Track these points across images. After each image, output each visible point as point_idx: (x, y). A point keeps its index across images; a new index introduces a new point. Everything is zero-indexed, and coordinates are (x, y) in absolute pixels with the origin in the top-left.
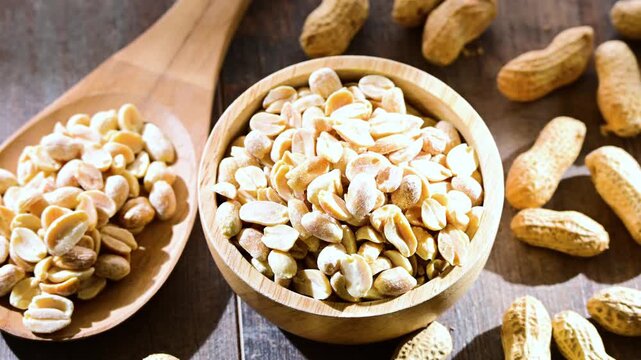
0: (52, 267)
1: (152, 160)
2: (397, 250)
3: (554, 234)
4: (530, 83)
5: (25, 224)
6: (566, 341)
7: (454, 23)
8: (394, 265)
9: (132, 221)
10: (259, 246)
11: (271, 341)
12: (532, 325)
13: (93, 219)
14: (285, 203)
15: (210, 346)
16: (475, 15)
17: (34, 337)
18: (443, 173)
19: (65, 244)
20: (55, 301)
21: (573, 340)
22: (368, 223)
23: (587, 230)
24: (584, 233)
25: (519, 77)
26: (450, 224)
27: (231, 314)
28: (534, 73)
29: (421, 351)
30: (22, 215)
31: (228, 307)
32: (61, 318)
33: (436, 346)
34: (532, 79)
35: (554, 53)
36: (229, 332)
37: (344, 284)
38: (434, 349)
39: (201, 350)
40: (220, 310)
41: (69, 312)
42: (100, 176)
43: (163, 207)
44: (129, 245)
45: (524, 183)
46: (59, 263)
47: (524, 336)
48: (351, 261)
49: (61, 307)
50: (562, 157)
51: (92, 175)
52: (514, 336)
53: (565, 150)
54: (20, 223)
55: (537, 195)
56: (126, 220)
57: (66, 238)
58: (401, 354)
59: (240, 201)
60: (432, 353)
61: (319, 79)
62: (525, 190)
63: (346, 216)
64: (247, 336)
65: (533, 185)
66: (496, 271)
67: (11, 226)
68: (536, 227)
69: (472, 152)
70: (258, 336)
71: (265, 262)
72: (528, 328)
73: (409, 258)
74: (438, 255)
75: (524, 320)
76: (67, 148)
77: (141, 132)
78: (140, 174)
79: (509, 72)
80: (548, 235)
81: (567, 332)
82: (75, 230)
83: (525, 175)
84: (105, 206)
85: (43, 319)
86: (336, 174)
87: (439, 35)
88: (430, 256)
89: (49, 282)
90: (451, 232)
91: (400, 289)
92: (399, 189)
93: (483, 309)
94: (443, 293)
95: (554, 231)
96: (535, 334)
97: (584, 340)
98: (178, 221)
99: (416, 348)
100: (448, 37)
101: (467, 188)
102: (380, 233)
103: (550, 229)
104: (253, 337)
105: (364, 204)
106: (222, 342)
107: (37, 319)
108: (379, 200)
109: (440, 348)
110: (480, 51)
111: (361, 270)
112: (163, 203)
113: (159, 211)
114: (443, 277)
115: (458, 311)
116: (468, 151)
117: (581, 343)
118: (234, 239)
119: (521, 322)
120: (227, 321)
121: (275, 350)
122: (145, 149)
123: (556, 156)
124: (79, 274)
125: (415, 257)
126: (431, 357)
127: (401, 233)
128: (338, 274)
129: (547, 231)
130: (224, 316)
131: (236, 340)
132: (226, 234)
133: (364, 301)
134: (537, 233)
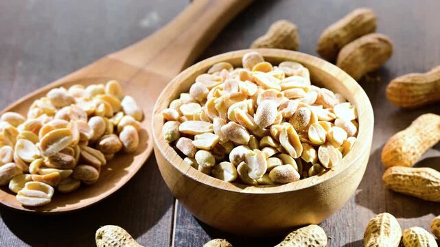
0: (43, 166)
1: (125, 114)
2: (288, 154)
3: (412, 180)
4: (409, 91)
5: (27, 137)
6: (410, 242)
7: (358, 52)
8: (284, 163)
9: (104, 147)
10: (190, 146)
11: (195, 235)
12: (386, 227)
13: (76, 137)
14: (212, 122)
15: (150, 234)
16: (375, 50)
17: (22, 209)
18: (329, 116)
19: (53, 148)
20: (41, 186)
21: (415, 241)
22: (268, 133)
23: (437, 179)
24: (435, 180)
25: (401, 86)
26: (328, 142)
27: (168, 217)
28: (412, 84)
29: (302, 237)
30: (25, 132)
31: (167, 213)
32: (43, 197)
33: (313, 236)
34: (411, 88)
35: (430, 76)
36: (166, 227)
37: (246, 170)
38: (312, 238)
39: (143, 236)
40: (161, 214)
41: (50, 194)
42: (86, 115)
43: (128, 142)
44: (100, 160)
45: (394, 147)
46: (47, 163)
47: (379, 234)
48: (253, 155)
49: (46, 190)
50: (425, 136)
51: (80, 113)
52: (372, 234)
53: (428, 131)
54: (23, 136)
55: (403, 156)
56: (101, 146)
57: (55, 145)
58: (287, 238)
59: (180, 121)
60: (310, 240)
61: (249, 57)
62: (395, 152)
63: (253, 125)
64: (178, 230)
65: (401, 149)
66: (368, 207)
67: (17, 138)
68: (400, 175)
69: (353, 109)
70: (186, 231)
71: (193, 158)
72: (383, 228)
73: (295, 159)
74: (317, 161)
75: (380, 224)
76: (64, 98)
77: (121, 99)
78: (116, 123)
79: (395, 83)
80: (408, 181)
81: (412, 236)
82: (62, 140)
83: (396, 142)
84: (86, 132)
85: (30, 196)
86: (250, 102)
87: (346, 59)
88: (312, 160)
89: (38, 173)
90: (328, 147)
91: (286, 177)
92: (294, 114)
93: (355, 229)
94: (318, 185)
95: (412, 178)
96: (387, 233)
97: (423, 241)
98: (138, 154)
99: (298, 235)
100: (352, 60)
101: (346, 125)
102: (277, 140)
103: (410, 177)
104: (183, 231)
105: (266, 117)
106: (159, 232)
107: (26, 196)
108: (278, 118)
109: (317, 238)
110: (379, 79)
111: (259, 160)
112: (129, 139)
113: (126, 144)
114: (319, 176)
115: (336, 228)
116: (351, 108)
117: (421, 242)
118: (173, 144)
119: (378, 225)
120: (165, 221)
121: (197, 240)
122: (121, 110)
123: (421, 134)
124: (61, 171)
125: (300, 160)
126: (309, 243)
127: (292, 141)
128: (243, 163)
129: (408, 178)
130: (163, 218)
131: (169, 232)
132: (168, 139)
133: (260, 185)
134: (400, 180)
